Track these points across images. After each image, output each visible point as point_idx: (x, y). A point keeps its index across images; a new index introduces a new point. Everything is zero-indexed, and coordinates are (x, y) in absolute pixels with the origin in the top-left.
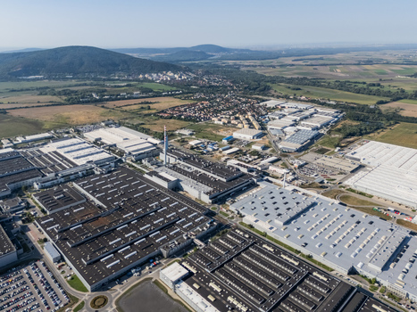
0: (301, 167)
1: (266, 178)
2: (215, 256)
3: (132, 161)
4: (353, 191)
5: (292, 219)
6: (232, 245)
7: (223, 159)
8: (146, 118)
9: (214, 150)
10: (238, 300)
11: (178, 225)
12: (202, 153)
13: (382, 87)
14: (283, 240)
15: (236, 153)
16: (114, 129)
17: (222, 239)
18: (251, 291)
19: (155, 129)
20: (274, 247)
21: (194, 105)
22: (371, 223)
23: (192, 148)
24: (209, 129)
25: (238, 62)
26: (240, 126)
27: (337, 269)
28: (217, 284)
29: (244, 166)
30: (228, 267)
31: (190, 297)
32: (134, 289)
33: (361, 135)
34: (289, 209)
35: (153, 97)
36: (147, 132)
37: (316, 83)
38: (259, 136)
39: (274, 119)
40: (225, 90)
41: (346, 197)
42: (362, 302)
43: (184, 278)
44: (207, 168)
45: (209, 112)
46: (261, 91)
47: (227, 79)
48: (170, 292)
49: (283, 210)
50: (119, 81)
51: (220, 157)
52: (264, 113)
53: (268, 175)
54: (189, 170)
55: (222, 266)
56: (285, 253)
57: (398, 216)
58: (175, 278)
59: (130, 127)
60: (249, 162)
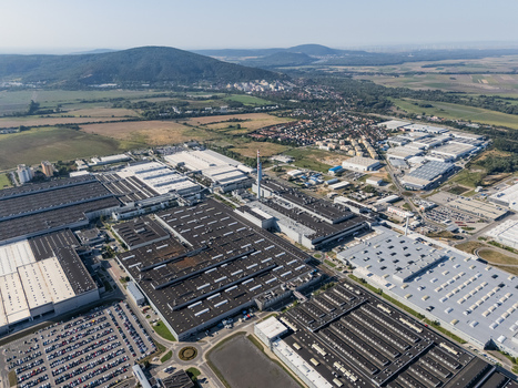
0: (428, 210)
1: (383, 221)
2: (319, 314)
3: (220, 192)
4: (497, 245)
5: (415, 275)
6: (340, 302)
7: (330, 195)
8: (236, 140)
9: (318, 183)
10: (346, 367)
11: (275, 273)
12: (304, 187)
14: (403, 300)
15: (346, 188)
16: (198, 152)
17: (328, 294)
18: (361, 358)
19: (246, 154)
20: (392, 308)
21: (293, 124)
23: (291, 180)
24: (312, 156)
25: (350, 68)
26: (351, 152)
27: (470, 341)
28: (321, 346)
29: (356, 206)
30: (334, 328)
31: (290, 358)
32: (226, 343)
33: (512, 170)
34: (411, 263)
35: (244, 112)
36: (237, 157)
37: (453, 98)
38: (376, 168)
39: (395, 146)
40: (332, 105)
41: (486, 253)
42: (501, 385)
43: (283, 336)
44: (311, 204)
45: (312, 134)
46: (379, 107)
47: (335, 91)
48: (267, 351)
49: (403, 263)
50: (202, 93)
51: (325, 192)
52: (382, 137)
53: (386, 218)
54: (287, 207)
55: (327, 325)
56: (405, 317)
58: (272, 335)
59: (217, 151)
60: (362, 201)
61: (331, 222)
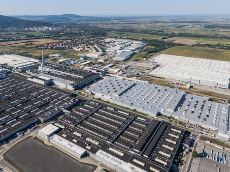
0: (126, 68)
1: (107, 74)
2: (77, 117)
3: (19, 72)
4: (155, 77)
5: (123, 93)
6: (88, 110)
7: (81, 67)
8: (30, 49)
9: (75, 63)
10: (93, 139)
11: (52, 104)
12: (68, 65)
13: (164, 32)
14: (119, 103)
15: (89, 64)
16: (6, 56)
17: (82, 107)
18: (101, 133)
19: (35, 55)
20: (114, 108)
21: (62, 42)
22: (166, 90)
23: (61, 63)
24: (72, 53)
25: (88, 22)
26: (90, 51)
27: (150, 114)
28: (78, 132)
29: (94, 69)
30: (85, 122)
31: (60, 142)
32: (19, 145)
33: (156, 52)
34: (121, 88)
35: (35, 39)
36: (30, 56)
37: (131, 31)
38: (102, 55)
39: (110, 47)
40: (80, 34)
41: (151, 80)
42: (165, 129)
43: (56, 132)
44: (71, 72)
45: (71, 45)
46: (102, 35)
47: (82, 30)
48: (46, 142)
49: (118, 88)
50: (12, 31)
51: (79, 66)
52: (104, 44)
53: (108, 73)
54: (59, 74)
55: (82, 121)
56: (120, 110)
57: (179, 86)
58: (49, 133)
59: (18, 55)
60: (97, 68)
61: (83, 77)
